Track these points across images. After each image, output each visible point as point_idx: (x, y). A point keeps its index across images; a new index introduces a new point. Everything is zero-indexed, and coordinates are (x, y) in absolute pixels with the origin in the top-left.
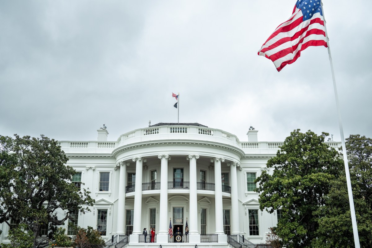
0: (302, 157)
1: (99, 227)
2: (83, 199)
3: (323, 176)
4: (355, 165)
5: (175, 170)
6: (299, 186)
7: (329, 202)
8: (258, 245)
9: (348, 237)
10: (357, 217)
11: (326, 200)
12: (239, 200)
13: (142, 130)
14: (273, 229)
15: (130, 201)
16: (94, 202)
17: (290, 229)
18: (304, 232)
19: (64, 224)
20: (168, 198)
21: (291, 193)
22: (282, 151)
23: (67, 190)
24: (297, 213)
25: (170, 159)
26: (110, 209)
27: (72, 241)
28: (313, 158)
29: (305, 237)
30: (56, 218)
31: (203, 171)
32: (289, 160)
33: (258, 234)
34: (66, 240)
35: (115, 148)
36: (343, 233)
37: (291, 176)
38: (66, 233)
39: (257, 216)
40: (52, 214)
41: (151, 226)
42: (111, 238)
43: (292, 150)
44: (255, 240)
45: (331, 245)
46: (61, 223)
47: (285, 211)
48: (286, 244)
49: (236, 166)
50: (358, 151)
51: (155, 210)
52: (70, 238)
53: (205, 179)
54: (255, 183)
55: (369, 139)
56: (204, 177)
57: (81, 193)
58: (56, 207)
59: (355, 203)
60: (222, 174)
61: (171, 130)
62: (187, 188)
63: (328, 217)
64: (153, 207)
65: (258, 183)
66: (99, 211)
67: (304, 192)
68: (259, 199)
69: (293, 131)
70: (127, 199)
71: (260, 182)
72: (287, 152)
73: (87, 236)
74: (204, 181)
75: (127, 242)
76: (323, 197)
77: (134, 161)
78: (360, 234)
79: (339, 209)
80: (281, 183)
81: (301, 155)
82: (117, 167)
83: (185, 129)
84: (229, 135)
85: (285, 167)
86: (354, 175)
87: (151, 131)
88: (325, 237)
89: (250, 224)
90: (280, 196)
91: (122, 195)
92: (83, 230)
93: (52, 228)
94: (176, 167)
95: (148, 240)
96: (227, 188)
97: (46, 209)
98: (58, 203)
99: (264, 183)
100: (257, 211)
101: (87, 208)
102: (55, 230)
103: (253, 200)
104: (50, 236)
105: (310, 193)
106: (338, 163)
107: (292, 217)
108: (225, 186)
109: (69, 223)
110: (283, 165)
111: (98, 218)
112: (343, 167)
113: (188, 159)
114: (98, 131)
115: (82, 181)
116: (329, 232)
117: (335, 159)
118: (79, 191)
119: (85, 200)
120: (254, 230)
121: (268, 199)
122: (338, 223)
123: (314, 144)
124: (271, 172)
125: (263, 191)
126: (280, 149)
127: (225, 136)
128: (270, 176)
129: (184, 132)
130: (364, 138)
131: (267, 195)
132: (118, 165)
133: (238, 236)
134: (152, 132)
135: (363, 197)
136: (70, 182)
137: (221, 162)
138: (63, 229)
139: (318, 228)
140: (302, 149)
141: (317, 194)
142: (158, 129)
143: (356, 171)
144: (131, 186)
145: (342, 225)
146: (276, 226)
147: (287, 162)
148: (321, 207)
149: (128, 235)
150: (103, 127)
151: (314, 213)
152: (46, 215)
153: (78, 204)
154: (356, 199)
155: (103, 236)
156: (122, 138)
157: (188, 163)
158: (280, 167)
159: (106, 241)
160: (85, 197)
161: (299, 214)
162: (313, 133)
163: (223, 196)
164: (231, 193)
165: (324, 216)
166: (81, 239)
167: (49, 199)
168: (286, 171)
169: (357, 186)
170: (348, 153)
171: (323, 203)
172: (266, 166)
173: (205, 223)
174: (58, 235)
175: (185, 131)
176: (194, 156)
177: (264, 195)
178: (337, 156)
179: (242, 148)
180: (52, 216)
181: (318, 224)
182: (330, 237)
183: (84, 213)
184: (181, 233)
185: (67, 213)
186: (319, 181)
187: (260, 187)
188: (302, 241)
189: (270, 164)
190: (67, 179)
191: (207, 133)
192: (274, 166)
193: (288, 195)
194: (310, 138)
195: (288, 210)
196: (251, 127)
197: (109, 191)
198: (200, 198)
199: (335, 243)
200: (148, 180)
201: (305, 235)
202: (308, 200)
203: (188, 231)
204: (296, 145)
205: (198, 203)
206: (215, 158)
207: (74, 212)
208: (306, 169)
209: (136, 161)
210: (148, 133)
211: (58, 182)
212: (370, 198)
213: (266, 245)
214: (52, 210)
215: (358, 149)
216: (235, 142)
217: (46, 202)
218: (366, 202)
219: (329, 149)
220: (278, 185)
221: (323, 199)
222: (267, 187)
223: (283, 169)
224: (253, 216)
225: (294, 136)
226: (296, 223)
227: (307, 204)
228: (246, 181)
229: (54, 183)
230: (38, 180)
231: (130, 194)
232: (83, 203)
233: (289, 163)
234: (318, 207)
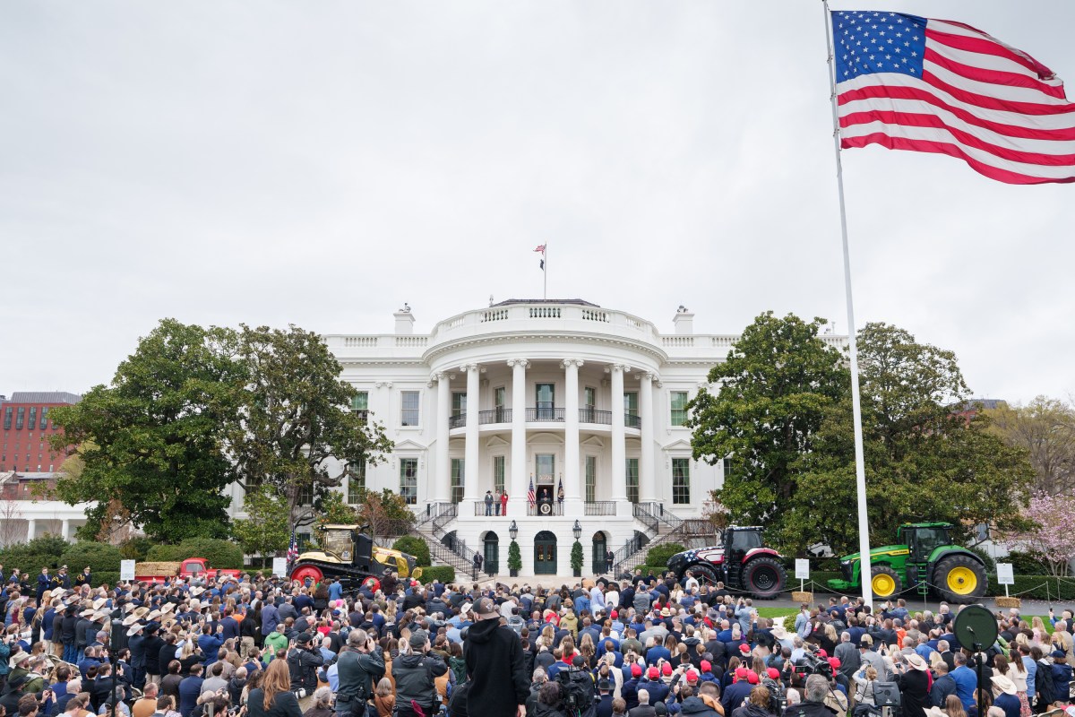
0: (774, 363)
1: (404, 490)
2: (374, 441)
3: (811, 399)
4: (871, 378)
5: (538, 387)
6: (766, 416)
7: (818, 446)
8: (687, 521)
9: (848, 508)
10: (866, 472)
11: (815, 441)
12: (655, 442)
13: (475, 312)
14: (715, 494)
15: (457, 442)
16: (393, 445)
17: (746, 493)
18: (771, 499)
19: (340, 485)
20: (527, 437)
21: (752, 430)
22: (737, 352)
23: (344, 425)
24: (759, 466)
25: (529, 367)
26: (423, 457)
27: (356, 514)
28: (794, 366)
29: (772, 507)
30: (326, 475)
31: (590, 389)
32: (750, 368)
33: (688, 502)
34: (346, 512)
35: (428, 347)
36: (840, 501)
37: (751, 398)
38: (345, 500)
39: (687, 470)
40: (318, 468)
41: (496, 487)
42: (426, 509)
43: (757, 350)
44: (682, 513)
45: (818, 522)
46: (335, 482)
47: (738, 462)
48: (737, 519)
49: (650, 380)
50: (879, 353)
51: (503, 460)
52: (353, 510)
53: (594, 404)
54: (686, 410)
55: (902, 331)
56: (592, 400)
57: (368, 429)
58: (326, 455)
59: (865, 448)
60: (625, 394)
61: (531, 313)
62: (561, 419)
63: (816, 473)
64: (499, 454)
65: (691, 411)
66: (403, 462)
67: (775, 427)
68: (692, 440)
69: (759, 315)
70: (451, 439)
71: (695, 408)
72: (746, 353)
73: (382, 505)
74: (593, 407)
75: (454, 516)
76: (809, 436)
77: (463, 370)
78: (871, 503)
79: (837, 458)
80: (732, 410)
81: (772, 360)
82: (433, 381)
83: (557, 311)
84: (639, 323)
85: (743, 381)
86: (869, 398)
87: (494, 315)
88: (807, 507)
89: (675, 483)
90: (730, 434)
91: (443, 431)
92: (375, 495)
93: (320, 492)
94: (540, 381)
95: (494, 512)
96: (633, 419)
97: (306, 460)
98: (328, 449)
99: (701, 411)
100: (687, 461)
101: (381, 456)
102: (325, 495)
103: (680, 442)
104: (318, 506)
105: (785, 429)
106: (841, 375)
107: (751, 472)
108: (630, 415)
109: (350, 484)
110: (739, 378)
111: (402, 474)
112: (848, 385)
113: (562, 367)
114: (395, 315)
115: (369, 408)
116: (816, 498)
117: (835, 368)
118: (365, 427)
119: (377, 443)
120: (681, 495)
121: (709, 440)
122: (832, 483)
123: (798, 339)
124: (715, 390)
125: (699, 426)
126: (734, 349)
127: (632, 323)
128: (713, 398)
129: (554, 316)
130: (891, 330)
131: (706, 432)
132: (434, 379)
133: (652, 505)
134: (496, 317)
135: (883, 438)
136: (347, 410)
137: (624, 371)
138: (339, 493)
139: (796, 493)
140: (775, 349)
141: (798, 432)
142: (507, 311)
143: (873, 390)
144: (460, 415)
145: (839, 488)
146: (721, 488)
147: (745, 373)
148: (806, 454)
149: (455, 503)
150: (403, 307)
151: (790, 466)
152: (307, 469)
153: (363, 450)
154: (868, 440)
155: (410, 506)
156: (440, 329)
157: (563, 373)
158: (733, 382)
159: (416, 514)
160: (375, 438)
161: (763, 466)
162: (796, 320)
163: (626, 434)
165: (808, 470)
166: (372, 510)
167: (311, 440)
168: (743, 389)
169: (873, 417)
170: (859, 358)
171: (807, 447)
172: (706, 380)
173: (594, 482)
174: (331, 503)
175: (557, 314)
176: (574, 361)
177: (701, 432)
178: (839, 361)
179: (664, 345)
180: (318, 471)
181: (797, 485)
182: (816, 507)
183: (376, 465)
185: (346, 466)
186: (803, 407)
187: (695, 419)
188: (765, 515)
189: (714, 376)
190: (341, 404)
191: (598, 318)
192: (721, 380)
193: (745, 432)
194: (791, 328)
195: (743, 460)
196: (681, 307)
197: (420, 427)
198: (585, 438)
199: (824, 519)
200: (491, 406)
201: (773, 504)
202: (781, 442)
204: (765, 342)
205: (581, 447)
207: (357, 463)
208: (781, 387)
209: (467, 371)
210: (488, 318)
211: (326, 410)
212: (895, 439)
213: (702, 521)
214: (319, 460)
215: (879, 350)
216: (651, 335)
217: (306, 446)
218: (887, 447)
219: (826, 349)
220: (727, 414)
221: (808, 440)
222: (707, 417)
223: (737, 386)
224: (680, 470)
225: (760, 324)
226: (757, 483)
227: (780, 449)
228: (670, 408)
229: (318, 413)
230: (290, 407)
231: (456, 431)
232: (374, 447)
233: (750, 375)
234: (798, 455)
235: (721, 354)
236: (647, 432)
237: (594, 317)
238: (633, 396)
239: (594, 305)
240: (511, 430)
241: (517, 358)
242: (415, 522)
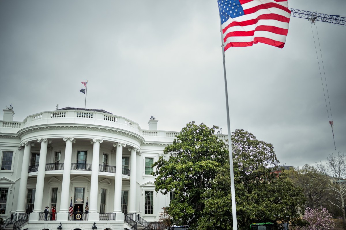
0: (194, 146)
3: (211, 164)
4: (238, 155)
5: (79, 152)
6: (190, 171)
7: (214, 186)
8: (151, 223)
9: (228, 216)
10: (236, 199)
11: (213, 184)
12: (136, 182)
13: (49, 112)
14: (166, 209)
15: (32, 180)
17: (180, 209)
18: (192, 211)
21: (184, 178)
22: (178, 140)
24: (187, 195)
25: (75, 142)
28: (204, 148)
29: (193, 216)
32: (184, 148)
33: (152, 213)
35: (21, 129)
36: (224, 213)
37: (184, 162)
39: (152, 197)
41: (52, 204)
43: (187, 139)
44: (149, 219)
45: (214, 223)
47: (177, 193)
48: (176, 222)
49: (136, 151)
50: (241, 143)
51: (57, 190)
53: (107, 162)
54: (153, 167)
55: (251, 134)
56: (106, 160)
59: (235, 187)
60: (123, 158)
61: (78, 115)
62: (90, 169)
63: (213, 199)
65: (155, 167)
67: (195, 177)
68: (155, 182)
69: (188, 123)
71: (157, 166)
72: (182, 141)
74: (106, 164)
75: (27, 220)
76: (210, 181)
77: (39, 141)
78: (238, 213)
79: (223, 192)
80: (175, 168)
81: (194, 145)
82: (21, 146)
83: (91, 115)
84: (132, 123)
85: (180, 154)
86: (237, 164)
87: (58, 114)
88: (209, 216)
89: (146, 204)
90: (173, 179)
94: (80, 149)
96: (126, 170)
99: (160, 168)
100: (152, 192)
103: (149, 183)
105: (199, 178)
106: (224, 153)
107: (183, 198)
108: (125, 169)
110: (178, 152)
112: (228, 157)
113: (92, 143)
114: (4, 110)
116: (213, 211)
117: (222, 150)
120: (149, 210)
121: (163, 182)
122: (221, 204)
123: (206, 135)
124: (167, 158)
125: (159, 175)
126: (176, 138)
127: (128, 123)
128: (166, 161)
129: (89, 117)
130: (246, 133)
131: (162, 178)
132: (22, 145)
133: (134, 215)
134: (59, 115)
135: (243, 183)
137: (123, 146)
139: (204, 209)
140: (195, 139)
141: (205, 179)
142: (65, 113)
143: (238, 160)
144: (35, 165)
145: (223, 206)
146: (169, 206)
147: (181, 150)
148: (208, 190)
149: (28, 213)
150: (9, 107)
151: (202, 195)
154: (236, 183)
156: (28, 119)
157: (92, 146)
158: (176, 154)
159: (4, 219)
161: (189, 196)
162: (205, 126)
163: (122, 178)
164: (130, 176)
165: (209, 198)
168: (180, 157)
169: (239, 173)
170: (233, 145)
171: (209, 186)
172: (163, 153)
173: (105, 203)
175: (91, 116)
176: (98, 140)
177: (160, 178)
178: (224, 146)
179: (143, 135)
181: (205, 205)
182: (213, 216)
184: (81, 211)
186: (208, 167)
187: (157, 171)
188: (190, 220)
189: (167, 151)
191: (112, 119)
192: (170, 153)
193: (181, 179)
194: (202, 130)
195: (179, 192)
196: (152, 117)
197: (12, 171)
198: (102, 179)
199: (217, 221)
200: (52, 161)
201: (193, 214)
202: (197, 183)
203: (88, 210)
204: (191, 136)
206: (118, 143)
208: (198, 157)
209: (41, 142)
210: (55, 116)
212: (248, 183)
213: (159, 223)
215: (241, 142)
216: (137, 129)
218: (245, 186)
219: (218, 140)
220: (172, 170)
221: (210, 183)
222: (163, 171)
223: (177, 156)
224: (149, 197)
225: (189, 127)
226: (186, 204)
227: (197, 187)
228: (145, 166)
231: (32, 174)
233: (183, 151)
234: (205, 190)
235: (170, 140)
236: (133, 178)
237: (110, 119)
238: (127, 159)
239: (110, 113)
240: (62, 174)
241: (68, 137)
242: (3, 224)
